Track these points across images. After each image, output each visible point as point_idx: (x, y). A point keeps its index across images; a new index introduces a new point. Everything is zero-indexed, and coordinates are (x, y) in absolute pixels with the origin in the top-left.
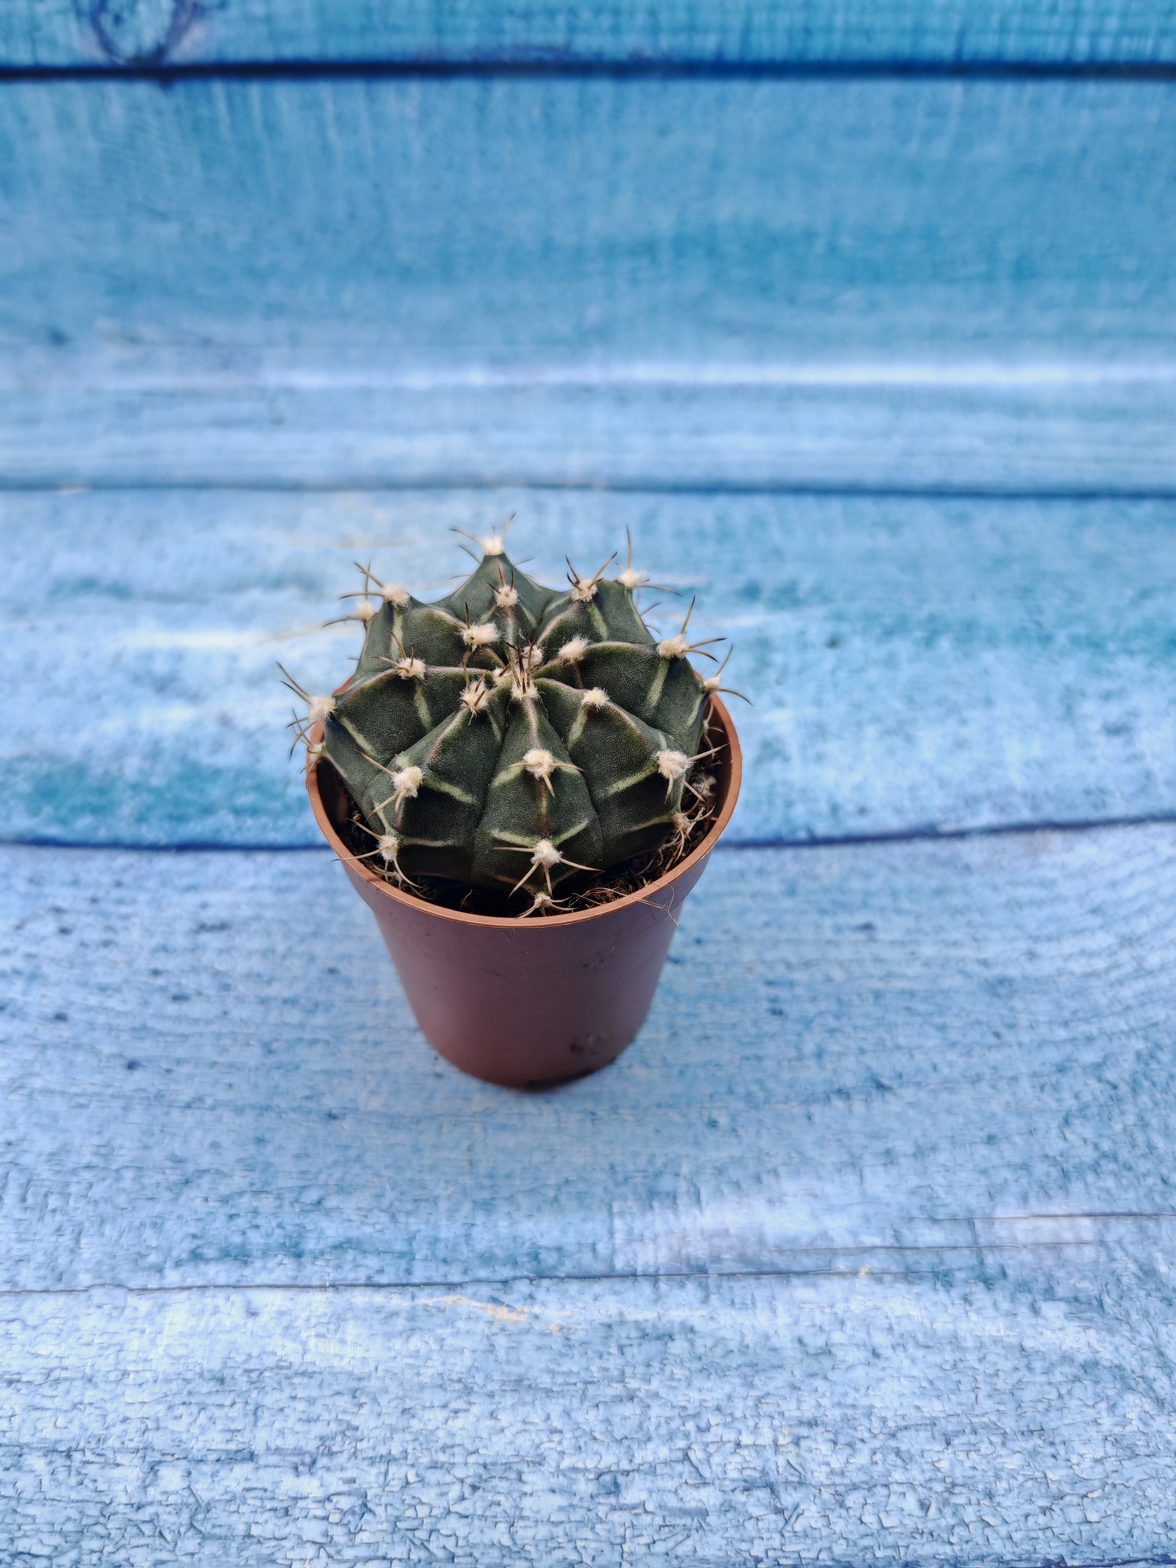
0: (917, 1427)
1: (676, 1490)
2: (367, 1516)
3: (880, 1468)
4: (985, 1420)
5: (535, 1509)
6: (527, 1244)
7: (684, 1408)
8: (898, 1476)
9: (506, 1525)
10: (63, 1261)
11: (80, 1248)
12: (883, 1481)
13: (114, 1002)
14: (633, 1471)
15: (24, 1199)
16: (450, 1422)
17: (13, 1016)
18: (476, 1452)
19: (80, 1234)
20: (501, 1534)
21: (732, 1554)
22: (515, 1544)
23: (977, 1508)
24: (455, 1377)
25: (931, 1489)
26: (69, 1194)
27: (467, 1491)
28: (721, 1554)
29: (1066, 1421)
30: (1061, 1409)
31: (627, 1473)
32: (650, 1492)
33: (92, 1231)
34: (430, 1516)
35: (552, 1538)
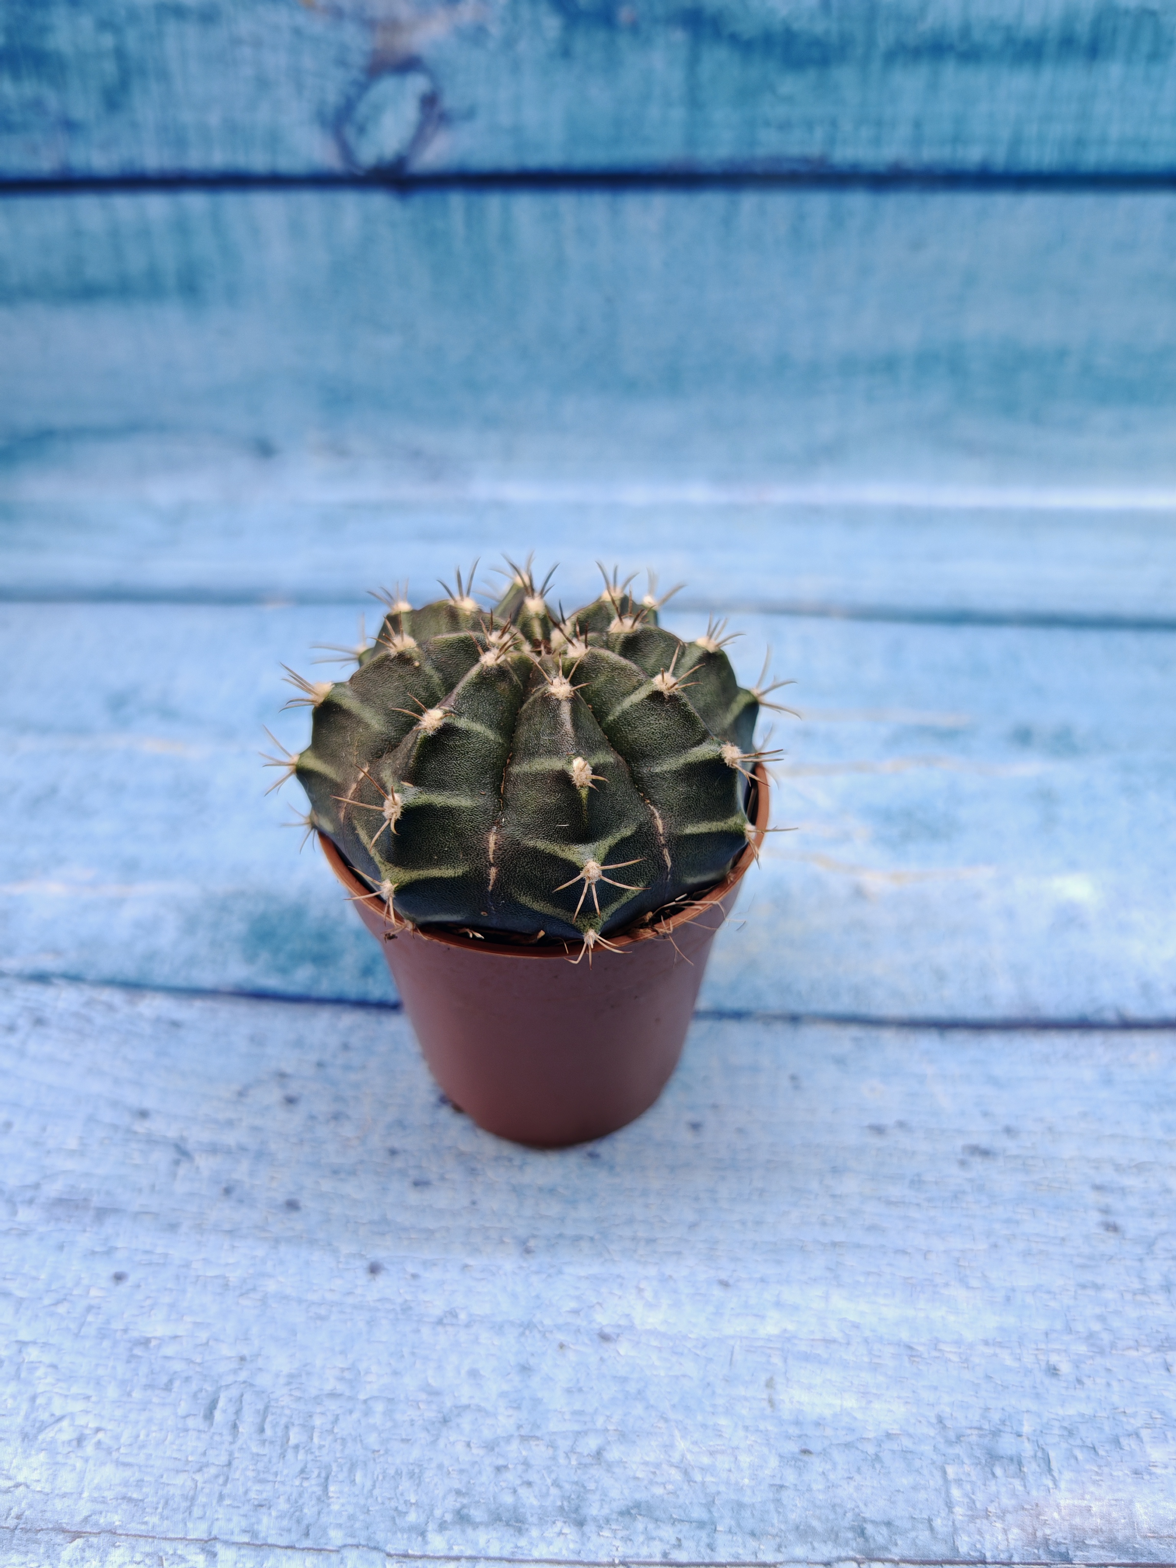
6: (849, 1515)
10: (309, 1511)
11: (329, 1498)
13: (349, 1188)
15: (262, 1430)
17: (241, 1201)
19: (327, 1478)
26: (313, 1428)
33: (341, 1477)
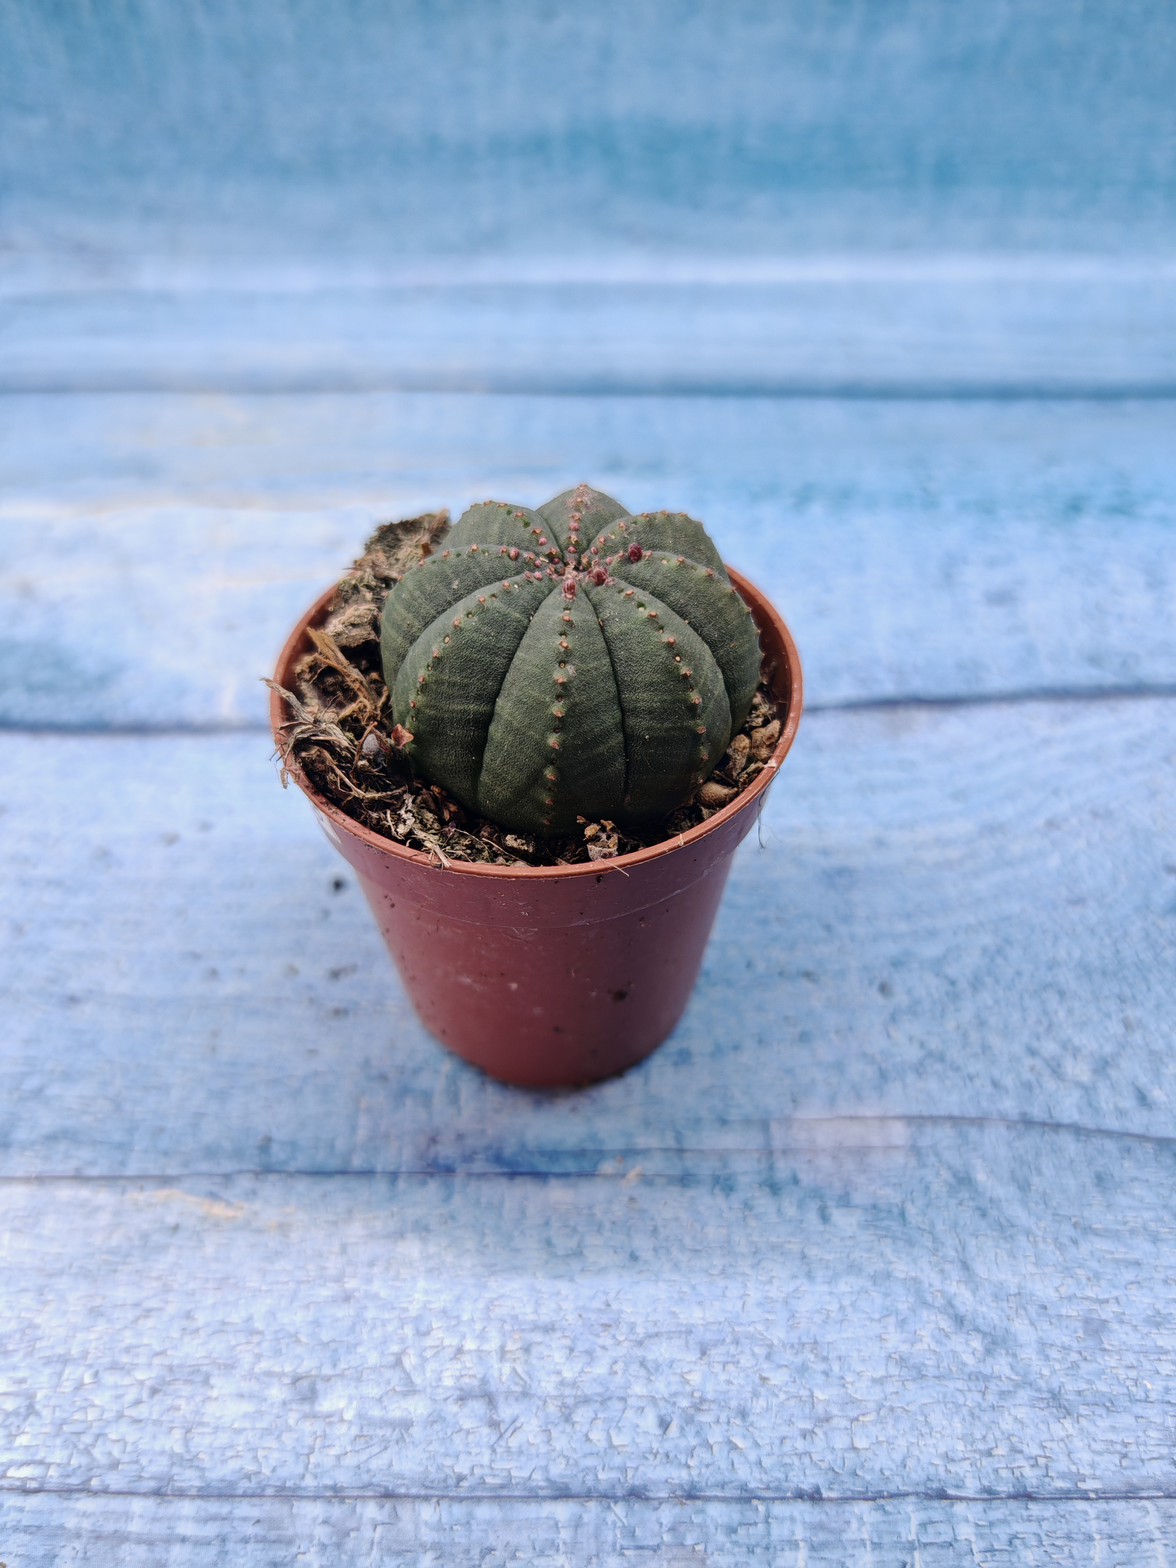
0: (670, 1335)
1: (381, 1397)
2: (32, 1419)
3: (619, 1379)
4: (751, 1329)
5: (218, 1415)
6: (259, 1136)
7: (406, 1310)
8: (638, 1389)
9: (184, 1431)
12: (620, 1393)
14: (336, 1376)
16: (141, 1322)
18: (162, 1353)
20: (174, 1442)
21: (432, 1469)
22: (188, 1451)
23: (725, 1427)
24: (154, 1274)
25: (674, 1403)
27: (145, 1395)
28: (421, 1469)
29: (845, 1335)
30: (841, 1321)
31: (328, 1379)
32: (351, 1399)
34: (100, 1420)
35: (231, 1447)
